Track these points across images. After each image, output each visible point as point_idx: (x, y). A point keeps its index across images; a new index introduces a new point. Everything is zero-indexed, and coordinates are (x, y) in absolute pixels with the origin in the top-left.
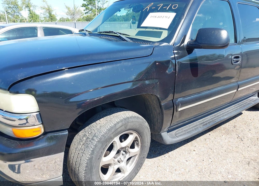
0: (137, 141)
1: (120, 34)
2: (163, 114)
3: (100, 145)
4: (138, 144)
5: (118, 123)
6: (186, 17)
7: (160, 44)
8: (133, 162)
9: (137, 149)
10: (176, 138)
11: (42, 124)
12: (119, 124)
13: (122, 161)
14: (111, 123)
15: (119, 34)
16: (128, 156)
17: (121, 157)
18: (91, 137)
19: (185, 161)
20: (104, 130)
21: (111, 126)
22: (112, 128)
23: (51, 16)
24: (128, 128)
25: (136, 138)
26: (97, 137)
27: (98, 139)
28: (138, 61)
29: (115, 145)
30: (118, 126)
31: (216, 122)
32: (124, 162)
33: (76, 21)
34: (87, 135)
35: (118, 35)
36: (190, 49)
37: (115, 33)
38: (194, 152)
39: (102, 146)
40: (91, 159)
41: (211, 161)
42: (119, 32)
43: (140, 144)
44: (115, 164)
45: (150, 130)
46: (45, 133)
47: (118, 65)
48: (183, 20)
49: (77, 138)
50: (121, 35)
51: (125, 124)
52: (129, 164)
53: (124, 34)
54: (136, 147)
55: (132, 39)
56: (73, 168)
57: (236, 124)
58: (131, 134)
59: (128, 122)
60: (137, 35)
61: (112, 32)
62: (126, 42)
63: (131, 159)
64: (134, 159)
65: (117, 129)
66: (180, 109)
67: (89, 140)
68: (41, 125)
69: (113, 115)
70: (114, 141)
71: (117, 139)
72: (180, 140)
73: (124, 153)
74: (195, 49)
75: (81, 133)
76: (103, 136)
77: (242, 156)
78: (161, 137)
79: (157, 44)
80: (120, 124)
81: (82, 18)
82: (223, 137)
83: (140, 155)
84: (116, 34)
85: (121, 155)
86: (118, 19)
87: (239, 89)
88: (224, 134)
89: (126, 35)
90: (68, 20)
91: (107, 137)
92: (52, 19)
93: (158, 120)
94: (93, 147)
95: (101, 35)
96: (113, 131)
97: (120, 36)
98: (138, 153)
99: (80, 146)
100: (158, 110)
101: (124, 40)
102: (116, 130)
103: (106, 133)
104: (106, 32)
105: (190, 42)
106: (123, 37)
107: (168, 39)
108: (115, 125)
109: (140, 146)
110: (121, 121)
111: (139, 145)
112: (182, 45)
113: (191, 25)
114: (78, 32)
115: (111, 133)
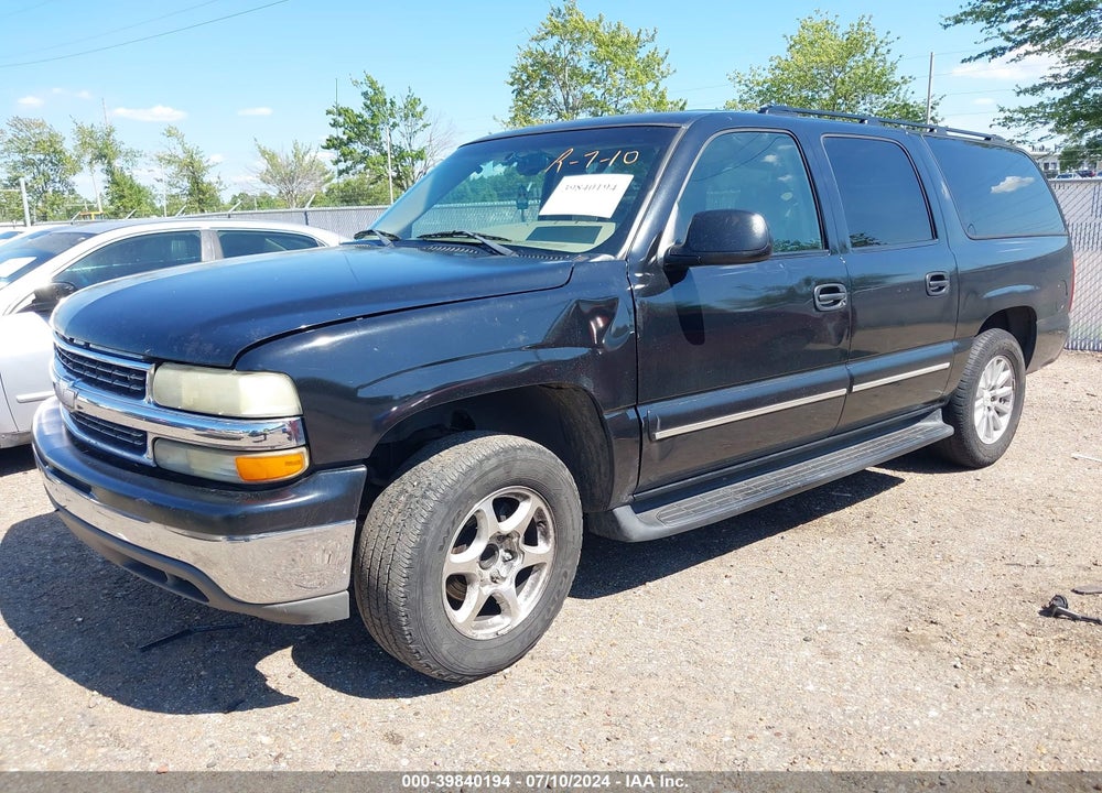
0: (544, 522)
1: (484, 237)
2: (610, 446)
3: (443, 511)
4: (545, 535)
5: (488, 458)
6: (660, 182)
7: (591, 258)
8: (533, 586)
9: (543, 549)
10: (658, 524)
11: (307, 445)
12: (490, 462)
13: (504, 579)
14: (471, 459)
15: (482, 239)
16: (518, 565)
17: (498, 566)
18: (418, 493)
19: (696, 601)
20: (452, 475)
21: (469, 464)
22: (471, 469)
23: (200, 191)
24: (515, 475)
25: (539, 512)
26: (435, 491)
27: (438, 495)
28: (531, 301)
29: (481, 523)
30: (487, 466)
31: (788, 488)
32: (508, 581)
33: (311, 206)
34: (409, 490)
35: (479, 240)
36: (676, 268)
37: (469, 236)
38: (727, 581)
39: (448, 513)
40: (421, 546)
41: (776, 597)
42: (482, 233)
43: (551, 532)
44: (483, 583)
45: (577, 493)
46: (311, 471)
47: (482, 309)
48: (651, 193)
49: (381, 501)
50: (487, 242)
51: (506, 463)
52: (523, 594)
53: (494, 238)
54: (541, 542)
55: (515, 248)
56: (372, 580)
57: (873, 509)
58: (526, 498)
59: (515, 460)
60: (532, 237)
61: (461, 233)
62: (499, 256)
63: (530, 580)
64: (537, 579)
65: (487, 473)
66: (659, 435)
67: (414, 500)
68: (304, 449)
69: (474, 441)
70: (478, 511)
71: (485, 506)
72: (671, 531)
73: (508, 555)
74: (691, 268)
75: (392, 489)
76: (451, 487)
77: (873, 583)
78: (615, 520)
79: (581, 259)
80: (494, 462)
81: (325, 191)
82: (825, 541)
83: (554, 566)
84: (473, 237)
85: (500, 561)
86: (472, 190)
87: (856, 388)
88: (829, 535)
89: (500, 239)
90: (264, 202)
91: (460, 491)
92: (200, 201)
93: (599, 466)
94: (426, 515)
95: (426, 242)
96: (475, 476)
97: (483, 244)
98: (549, 560)
99: (392, 519)
100: (598, 436)
101: (493, 252)
102: (483, 476)
103: (458, 480)
104: (443, 235)
105: (672, 249)
106: (494, 244)
107: (613, 245)
108: (481, 462)
109: (552, 540)
110: (497, 454)
111: (550, 537)
112: (653, 259)
113: (676, 205)
114: (353, 240)
115: (469, 481)
